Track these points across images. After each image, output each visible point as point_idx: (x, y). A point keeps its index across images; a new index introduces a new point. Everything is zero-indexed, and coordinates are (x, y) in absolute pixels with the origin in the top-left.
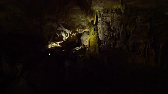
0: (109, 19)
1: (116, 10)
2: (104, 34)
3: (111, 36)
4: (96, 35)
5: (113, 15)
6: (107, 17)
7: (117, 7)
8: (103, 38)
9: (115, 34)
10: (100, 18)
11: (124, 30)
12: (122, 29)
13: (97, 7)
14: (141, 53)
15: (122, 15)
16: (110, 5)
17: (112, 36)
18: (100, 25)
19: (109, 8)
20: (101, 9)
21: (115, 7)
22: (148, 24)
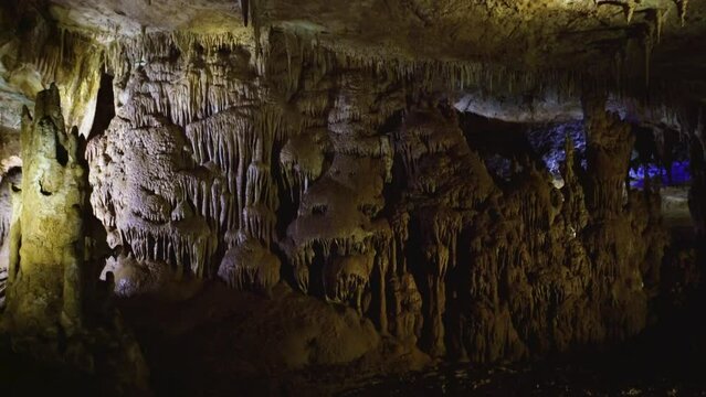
0: (180, 103)
1: (224, 51)
2: (144, 189)
3: (190, 201)
4: (66, 191)
5: (203, 77)
6: (168, 89)
7: (230, 36)
8: (138, 214)
9: (216, 192)
10: (123, 86)
11: (268, 169)
12: (257, 163)
13: (105, 19)
14: (359, 304)
15: (257, 83)
16: (184, 18)
17: (195, 203)
18: (121, 132)
19: (178, 36)
20: (130, 31)
21: (216, 33)
22: (385, 146)
